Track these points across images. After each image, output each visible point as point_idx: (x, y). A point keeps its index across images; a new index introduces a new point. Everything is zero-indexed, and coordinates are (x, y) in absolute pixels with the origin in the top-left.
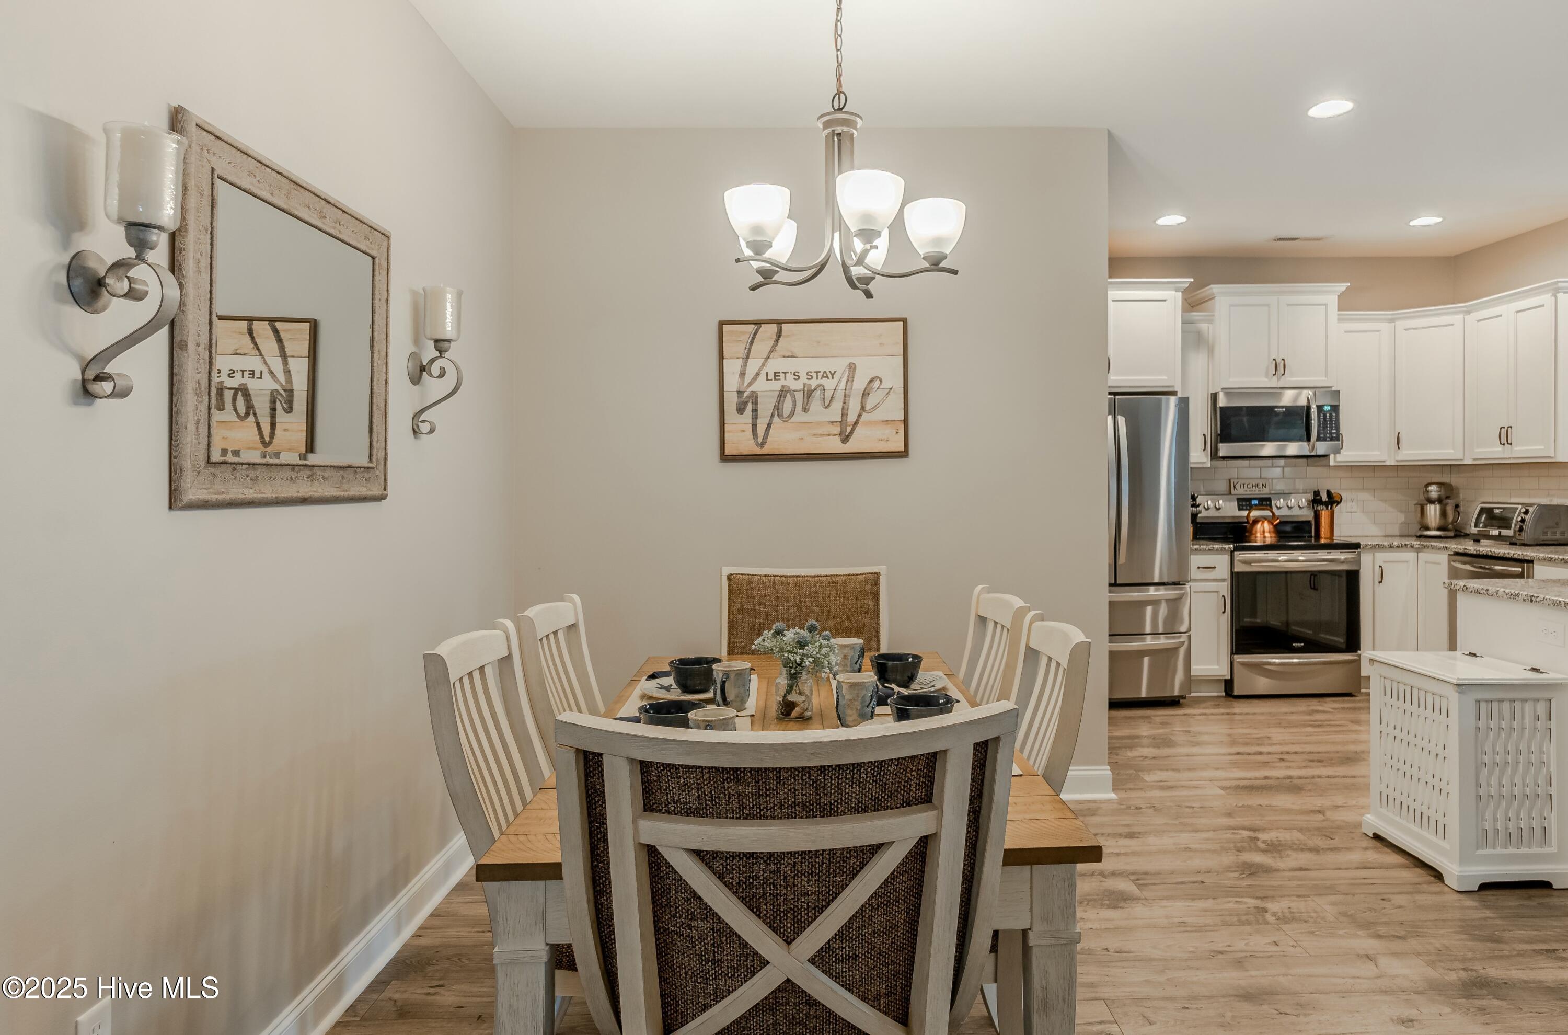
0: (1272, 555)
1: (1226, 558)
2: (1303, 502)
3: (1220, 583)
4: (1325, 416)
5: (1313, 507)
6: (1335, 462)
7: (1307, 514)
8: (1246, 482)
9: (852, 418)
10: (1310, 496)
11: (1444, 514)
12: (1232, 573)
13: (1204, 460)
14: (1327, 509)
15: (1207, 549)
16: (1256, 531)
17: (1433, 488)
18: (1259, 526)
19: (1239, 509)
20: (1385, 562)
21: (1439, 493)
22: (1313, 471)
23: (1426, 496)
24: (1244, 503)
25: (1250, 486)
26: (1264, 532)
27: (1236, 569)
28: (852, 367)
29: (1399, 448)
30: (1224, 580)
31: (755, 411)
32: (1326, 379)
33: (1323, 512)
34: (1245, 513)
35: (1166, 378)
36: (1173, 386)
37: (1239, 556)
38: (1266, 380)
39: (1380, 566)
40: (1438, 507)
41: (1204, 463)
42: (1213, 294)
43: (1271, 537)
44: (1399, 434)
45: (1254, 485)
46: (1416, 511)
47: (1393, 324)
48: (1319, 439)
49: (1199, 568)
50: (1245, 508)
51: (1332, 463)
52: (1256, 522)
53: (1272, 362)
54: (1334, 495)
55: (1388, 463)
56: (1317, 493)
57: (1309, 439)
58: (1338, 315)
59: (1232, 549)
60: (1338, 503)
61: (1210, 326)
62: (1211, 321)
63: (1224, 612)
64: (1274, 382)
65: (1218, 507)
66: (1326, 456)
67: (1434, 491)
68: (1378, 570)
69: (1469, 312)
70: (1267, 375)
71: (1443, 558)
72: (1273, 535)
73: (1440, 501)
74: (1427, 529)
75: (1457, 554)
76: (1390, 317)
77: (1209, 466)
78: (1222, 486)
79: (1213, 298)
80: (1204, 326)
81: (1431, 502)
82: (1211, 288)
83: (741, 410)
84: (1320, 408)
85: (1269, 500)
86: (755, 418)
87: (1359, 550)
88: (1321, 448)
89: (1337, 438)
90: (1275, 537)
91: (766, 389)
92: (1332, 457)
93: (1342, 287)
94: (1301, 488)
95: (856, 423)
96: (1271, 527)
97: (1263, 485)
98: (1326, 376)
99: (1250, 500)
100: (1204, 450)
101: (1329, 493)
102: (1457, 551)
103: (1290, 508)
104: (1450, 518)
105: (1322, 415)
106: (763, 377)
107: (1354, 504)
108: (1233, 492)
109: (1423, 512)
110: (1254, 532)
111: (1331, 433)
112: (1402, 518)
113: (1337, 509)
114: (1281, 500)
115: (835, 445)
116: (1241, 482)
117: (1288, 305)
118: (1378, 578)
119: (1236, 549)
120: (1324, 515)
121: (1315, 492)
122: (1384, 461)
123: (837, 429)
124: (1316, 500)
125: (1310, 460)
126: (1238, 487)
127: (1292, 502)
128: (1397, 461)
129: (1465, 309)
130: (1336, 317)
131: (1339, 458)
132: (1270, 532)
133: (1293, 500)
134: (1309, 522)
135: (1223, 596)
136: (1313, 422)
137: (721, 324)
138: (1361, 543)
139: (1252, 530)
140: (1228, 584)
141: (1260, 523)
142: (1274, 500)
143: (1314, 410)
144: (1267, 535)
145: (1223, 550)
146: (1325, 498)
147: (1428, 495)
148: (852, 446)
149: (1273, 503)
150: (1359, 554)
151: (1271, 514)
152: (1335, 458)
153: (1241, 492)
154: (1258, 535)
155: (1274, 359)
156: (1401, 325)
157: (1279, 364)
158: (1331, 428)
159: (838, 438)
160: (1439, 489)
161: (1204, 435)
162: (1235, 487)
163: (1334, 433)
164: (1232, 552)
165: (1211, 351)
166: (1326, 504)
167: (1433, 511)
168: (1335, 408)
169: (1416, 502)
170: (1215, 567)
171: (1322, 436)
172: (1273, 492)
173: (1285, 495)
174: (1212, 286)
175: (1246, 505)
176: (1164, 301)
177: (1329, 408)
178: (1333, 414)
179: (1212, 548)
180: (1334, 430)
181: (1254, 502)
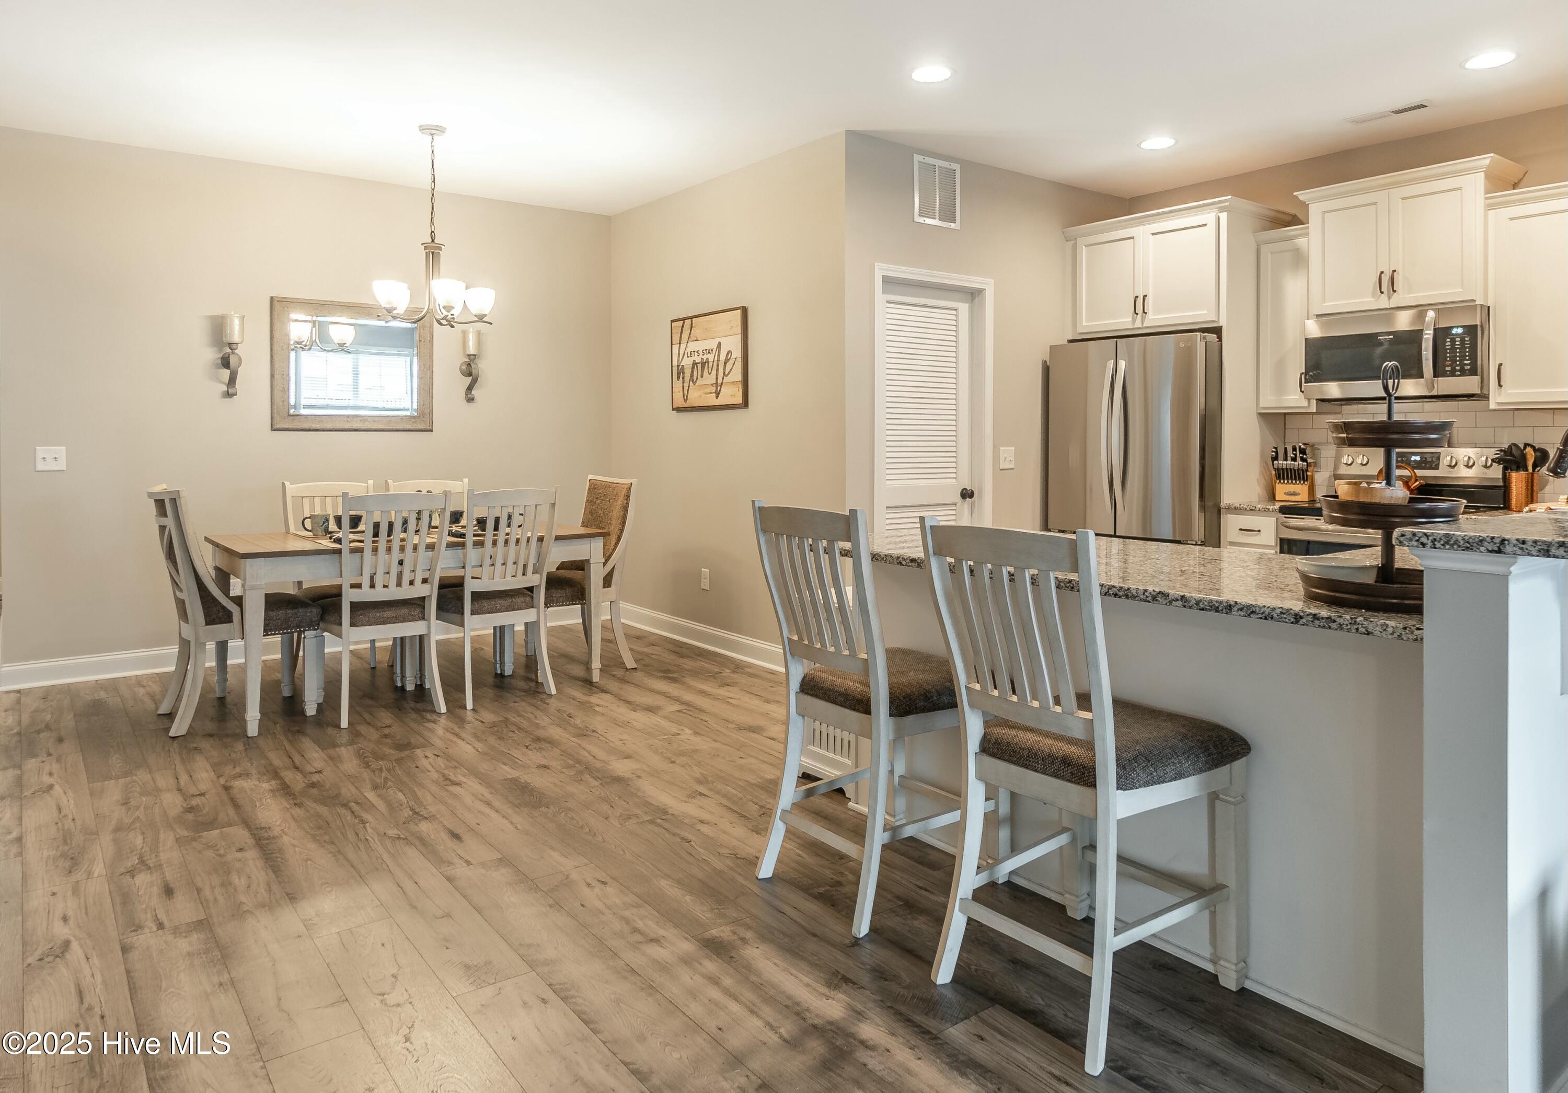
1: (1272, 521)
2: (1488, 459)
4: (1449, 342)
5: (1502, 468)
6: (1497, 404)
9: (720, 381)
12: (1277, 539)
13: (1305, 404)
15: (1248, 509)
27: (1281, 535)
28: (719, 344)
30: (1271, 547)
31: (683, 378)
32: (1461, 291)
35: (1206, 312)
36: (1213, 320)
38: (1372, 299)
42: (1305, 201)
48: (1435, 374)
49: (1240, 530)
51: (1492, 406)
53: (1379, 276)
57: (1423, 376)
58: (1487, 199)
59: (1278, 511)
61: (1307, 241)
62: (1304, 236)
64: (1381, 302)
70: (1373, 295)
77: (1315, 410)
80: (1301, 242)
82: (1297, 196)
83: (678, 378)
84: (1439, 332)
86: (683, 383)
89: (1475, 371)
91: (687, 362)
92: (1492, 396)
95: (722, 384)
98: (1462, 288)
100: (1303, 392)
103: (1467, 467)
105: (1443, 341)
106: (686, 356)
111: (1463, 365)
115: (712, 401)
117: (1403, 199)
123: (713, 389)
130: (1482, 203)
131: (1499, 398)
134: (1495, 487)
136: (1425, 352)
137: (672, 321)
143: (1427, 335)
145: (1267, 511)
148: (721, 401)
149: (1443, 459)
152: (1495, 397)
155: (1379, 273)
157: (1386, 278)
158: (1463, 358)
159: (714, 395)
161: (1303, 373)
163: (1466, 365)
164: (1278, 514)
168: (1473, 331)
170: (1259, 531)
171: (1445, 368)
176: (1205, 225)
177: (1460, 331)
178: (1467, 339)
179: (1254, 508)
180: (1467, 360)
181: (1413, 458)
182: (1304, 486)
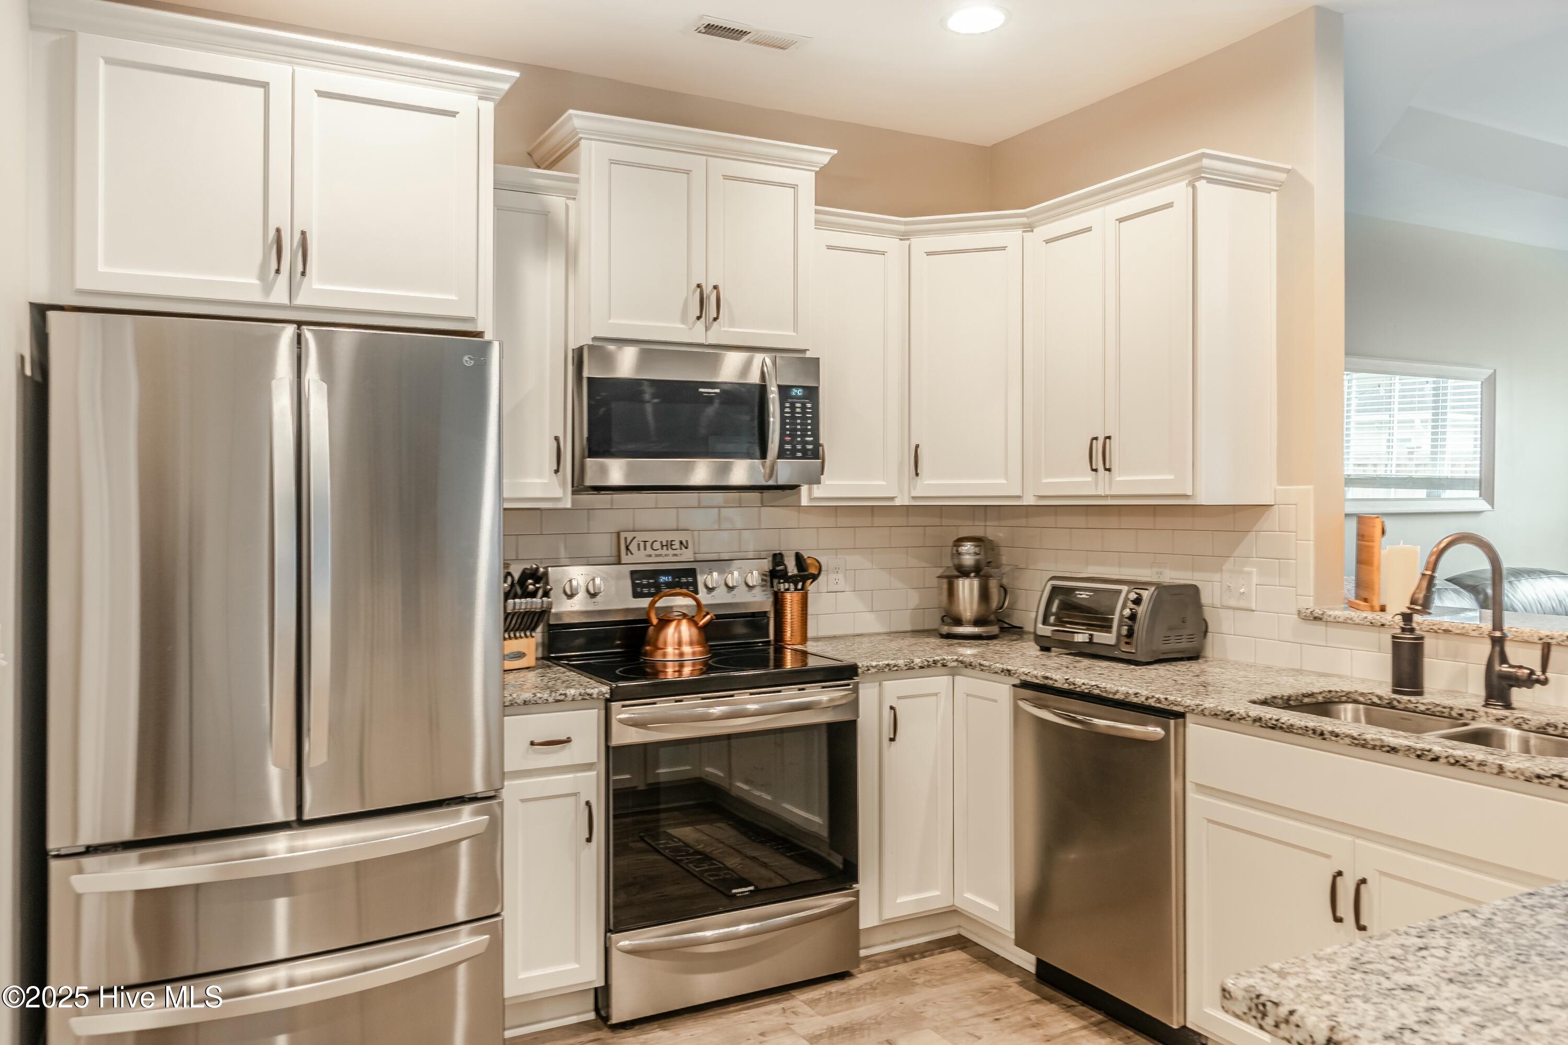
0: (692, 704)
1: (592, 717)
2: (754, 578)
3: (579, 775)
4: (793, 407)
5: (772, 586)
6: (812, 499)
7: (760, 600)
8: (650, 537)
10: (766, 565)
11: (984, 595)
12: (607, 748)
13: (558, 493)
14: (796, 589)
15: (551, 700)
16: (665, 643)
17: (968, 547)
18: (670, 631)
19: (636, 595)
20: (899, 698)
21: (978, 557)
22: (774, 515)
23: (956, 562)
24: (645, 582)
25: (657, 545)
26: (680, 644)
27: (615, 741)
29: (917, 474)
30: (589, 767)
32: (795, 334)
33: (788, 596)
34: (644, 603)
35: (453, 297)
36: (472, 320)
37: (620, 712)
38: (683, 326)
39: (892, 708)
40: (976, 583)
41: (557, 500)
42: (574, 132)
43: (694, 654)
44: (917, 447)
45: (664, 544)
46: (940, 588)
47: (907, 242)
48: (782, 454)
49: (532, 744)
50: (645, 590)
51: (805, 502)
52: (664, 622)
53: (694, 292)
54: (809, 561)
55: (897, 503)
56: (778, 558)
57: (763, 456)
58: (817, 212)
59: (608, 696)
60: (814, 577)
61: (570, 202)
62: (572, 195)
63: (589, 840)
64: (697, 334)
65: (592, 591)
66: (794, 487)
67: (969, 554)
68: (887, 715)
69: (1029, 228)
70: (684, 319)
71: (1003, 691)
72: (698, 649)
73: (977, 570)
74: (958, 622)
75: (1025, 685)
76: (902, 228)
77: (569, 505)
78: (603, 545)
79: (576, 145)
80: (556, 202)
81: (964, 572)
82: (570, 118)
84: (784, 391)
85: (692, 573)
87: (857, 679)
88: (786, 471)
89: (815, 453)
90: (702, 653)
92: (804, 489)
93: (823, 156)
94: (751, 548)
96: (694, 631)
97: (681, 543)
98: (795, 329)
99: (656, 573)
100: (557, 471)
101: (799, 558)
102: (1029, 679)
103: (730, 588)
104: (994, 604)
105: (788, 405)
107: (840, 576)
108: (625, 559)
109: (951, 592)
110: (660, 644)
111: (805, 443)
112: (914, 599)
113: (811, 587)
114: (715, 574)
116: (641, 537)
117: (726, 177)
118: (887, 732)
119: (615, 696)
120: (791, 600)
121: (775, 555)
122: (892, 499)
124: (776, 573)
125: (767, 494)
126: (633, 547)
127: (734, 577)
128: (914, 498)
129: (1024, 220)
130: (813, 216)
131: (818, 491)
132: (691, 644)
133: (736, 574)
134: (764, 614)
135: (588, 803)
136: (771, 419)
138: (860, 665)
139: (657, 639)
140: (598, 775)
141: (674, 624)
142: (703, 573)
143: (773, 395)
144: (687, 649)
145: (586, 698)
146: (792, 569)
147: (959, 559)
149: (700, 579)
150: (856, 690)
151: (694, 603)
152: (810, 490)
153: (641, 559)
154: (670, 650)
155: (699, 286)
156: (920, 244)
157: (709, 297)
158: (804, 432)
160: (977, 550)
161: (557, 439)
162: (627, 548)
163: (809, 443)
164: (608, 701)
165: (571, 260)
166: (794, 580)
167: (967, 590)
168: (812, 393)
169: (940, 571)
170: (568, 740)
171: (788, 447)
172: (700, 557)
173: (721, 563)
174: (571, 111)
175: (648, 586)
176: (453, 114)
177: (799, 392)
178: (809, 405)
179: (562, 697)
180: (809, 436)
181: (663, 579)
182: (531, 639)
